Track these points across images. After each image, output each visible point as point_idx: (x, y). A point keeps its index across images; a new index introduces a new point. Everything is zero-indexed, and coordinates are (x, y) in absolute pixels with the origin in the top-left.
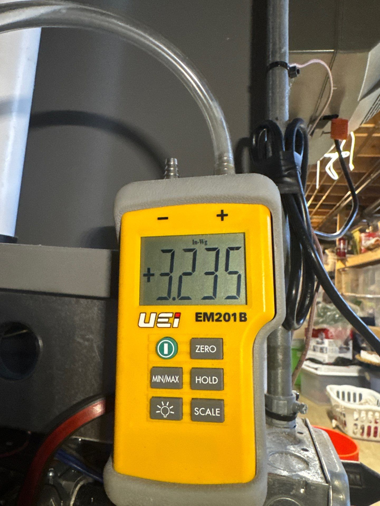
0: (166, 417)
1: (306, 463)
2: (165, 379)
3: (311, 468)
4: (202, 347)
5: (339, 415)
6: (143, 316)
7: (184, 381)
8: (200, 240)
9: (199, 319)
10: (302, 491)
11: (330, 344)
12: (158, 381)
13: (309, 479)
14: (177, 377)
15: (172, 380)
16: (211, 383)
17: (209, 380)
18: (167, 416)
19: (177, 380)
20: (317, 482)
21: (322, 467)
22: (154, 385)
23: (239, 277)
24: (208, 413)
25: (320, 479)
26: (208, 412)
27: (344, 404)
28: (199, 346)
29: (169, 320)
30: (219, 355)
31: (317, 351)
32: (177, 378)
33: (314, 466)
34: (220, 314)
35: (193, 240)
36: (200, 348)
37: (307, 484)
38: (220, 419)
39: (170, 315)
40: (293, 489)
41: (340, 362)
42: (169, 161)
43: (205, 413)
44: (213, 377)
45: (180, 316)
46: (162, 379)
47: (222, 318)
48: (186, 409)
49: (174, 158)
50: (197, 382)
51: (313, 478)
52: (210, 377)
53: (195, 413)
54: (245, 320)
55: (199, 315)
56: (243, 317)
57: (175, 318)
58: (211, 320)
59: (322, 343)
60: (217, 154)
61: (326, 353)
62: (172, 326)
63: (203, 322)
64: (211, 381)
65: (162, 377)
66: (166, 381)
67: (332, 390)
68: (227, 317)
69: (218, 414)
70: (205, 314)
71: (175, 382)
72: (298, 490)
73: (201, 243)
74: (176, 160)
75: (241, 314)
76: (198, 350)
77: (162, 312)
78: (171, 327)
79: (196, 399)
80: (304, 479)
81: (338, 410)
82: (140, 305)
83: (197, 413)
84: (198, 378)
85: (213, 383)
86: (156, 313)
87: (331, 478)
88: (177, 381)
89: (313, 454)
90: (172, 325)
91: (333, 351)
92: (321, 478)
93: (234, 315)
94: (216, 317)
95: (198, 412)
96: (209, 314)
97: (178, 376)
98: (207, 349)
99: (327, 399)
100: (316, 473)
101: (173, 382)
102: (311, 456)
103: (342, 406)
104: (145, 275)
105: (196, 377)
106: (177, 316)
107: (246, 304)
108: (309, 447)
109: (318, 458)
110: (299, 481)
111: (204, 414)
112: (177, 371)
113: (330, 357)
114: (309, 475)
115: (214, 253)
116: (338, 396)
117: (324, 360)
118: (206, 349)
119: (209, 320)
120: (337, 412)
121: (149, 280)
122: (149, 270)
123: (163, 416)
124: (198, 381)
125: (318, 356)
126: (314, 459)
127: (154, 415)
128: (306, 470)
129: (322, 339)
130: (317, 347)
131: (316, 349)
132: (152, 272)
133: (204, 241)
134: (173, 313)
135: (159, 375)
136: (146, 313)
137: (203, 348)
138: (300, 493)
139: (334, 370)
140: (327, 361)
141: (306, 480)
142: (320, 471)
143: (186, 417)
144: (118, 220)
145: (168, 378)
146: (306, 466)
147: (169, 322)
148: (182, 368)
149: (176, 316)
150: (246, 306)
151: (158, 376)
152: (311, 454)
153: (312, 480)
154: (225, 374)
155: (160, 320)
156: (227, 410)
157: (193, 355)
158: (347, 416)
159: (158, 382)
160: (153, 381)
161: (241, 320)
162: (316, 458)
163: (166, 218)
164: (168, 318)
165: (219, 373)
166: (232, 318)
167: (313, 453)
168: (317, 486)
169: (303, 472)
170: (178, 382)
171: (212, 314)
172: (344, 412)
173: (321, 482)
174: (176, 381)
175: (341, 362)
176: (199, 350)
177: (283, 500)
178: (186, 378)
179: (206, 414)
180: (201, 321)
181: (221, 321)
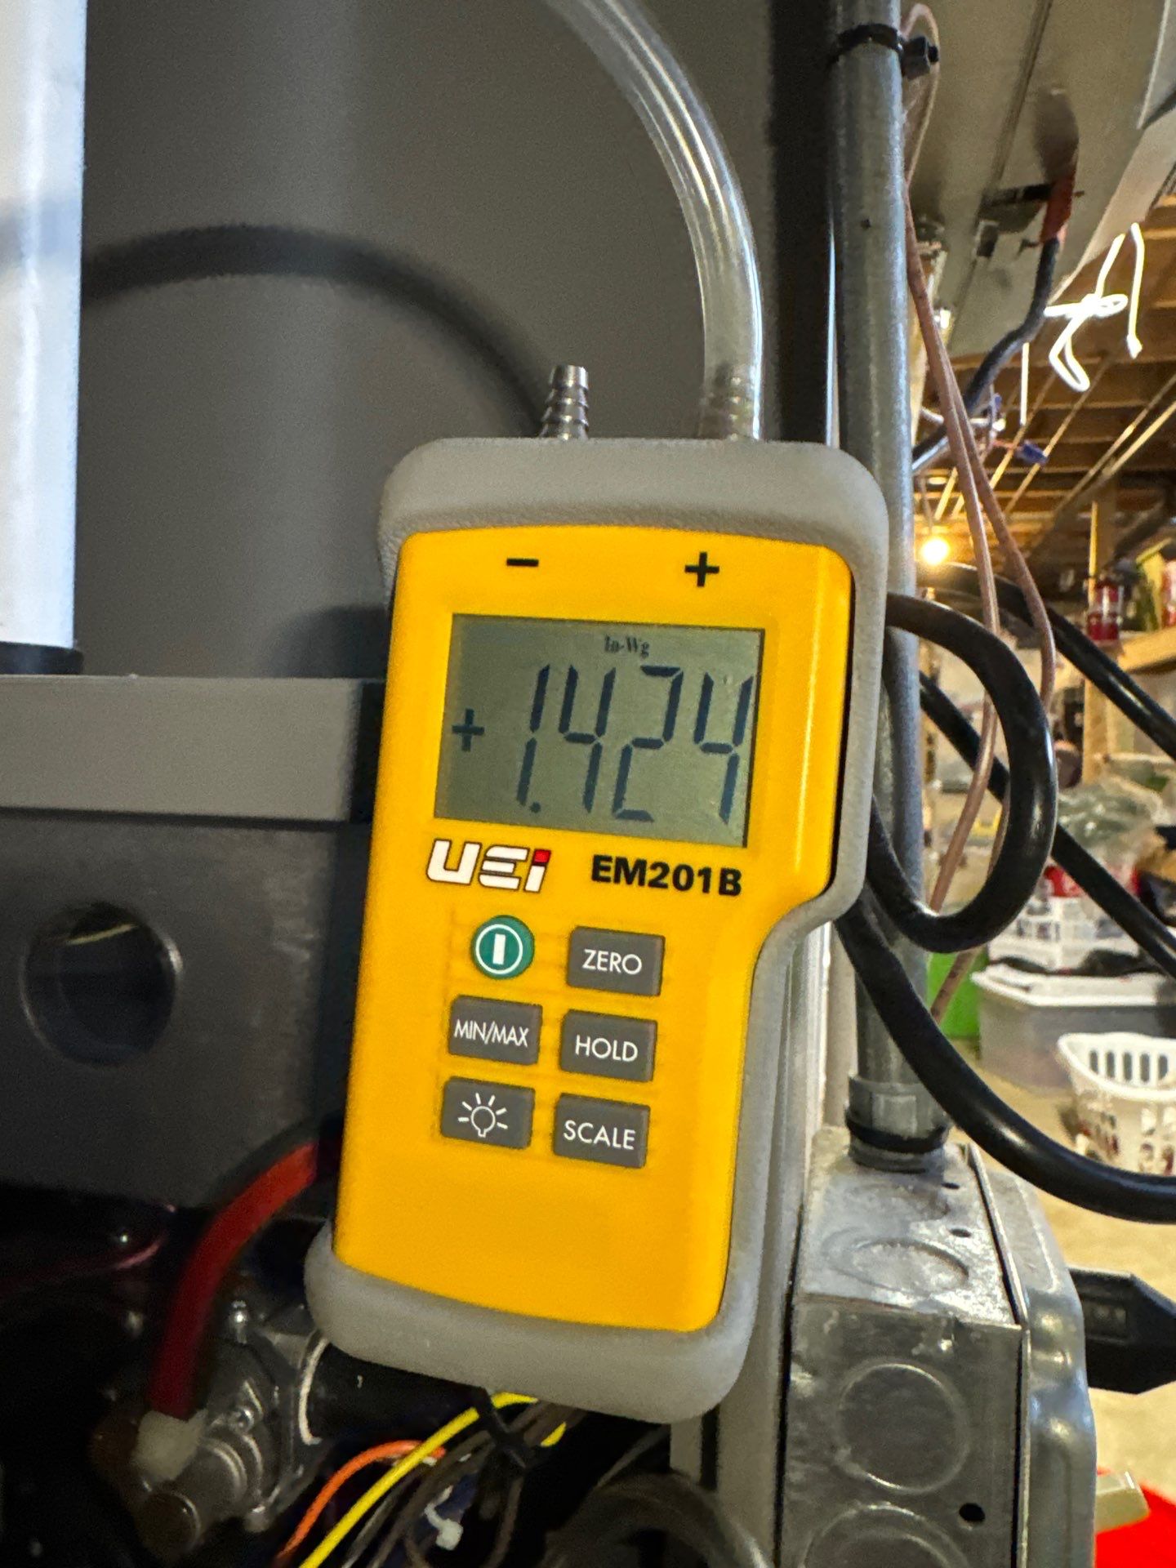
0: (484, 1135)
1: (962, 1269)
2: (490, 1033)
3: (974, 1283)
4: (603, 956)
5: (1097, 1121)
6: (441, 848)
7: (542, 1043)
8: (628, 640)
9: (602, 874)
10: (945, 1345)
11: (1069, 914)
12: (470, 1037)
13: (967, 1313)
14: (524, 1031)
15: (510, 1038)
16: (619, 1058)
17: (612, 1049)
18: (488, 1134)
19: (523, 1038)
20: (987, 1320)
21: (1006, 1280)
22: (458, 1047)
23: (733, 763)
24: (602, 1139)
25: (997, 1311)
26: (602, 1136)
27: (1116, 1088)
28: (593, 953)
29: (514, 869)
30: (647, 983)
31: (1030, 936)
32: (524, 1034)
33: (985, 1277)
34: (665, 868)
35: (608, 639)
36: (596, 959)
37: (958, 1328)
38: (632, 1160)
39: (521, 855)
40: (919, 1340)
41: (1100, 967)
42: (561, 374)
43: (593, 1138)
44: (626, 1044)
45: (548, 860)
46: (482, 1031)
47: (668, 880)
48: (543, 1119)
49: (577, 365)
50: (577, 1051)
51: (978, 1310)
52: (615, 1043)
53: (566, 1135)
54: (737, 891)
55: (603, 863)
56: (730, 882)
57: (535, 863)
58: (636, 880)
59: (1045, 910)
60: (711, 362)
61: (1058, 938)
62: (522, 886)
63: (611, 886)
64: (619, 1053)
65: (481, 1027)
66: (493, 1040)
67: (1075, 1048)
68: (682, 878)
69: (629, 1143)
70: (622, 863)
71: (518, 1044)
72: (934, 1342)
73: (630, 649)
74: (583, 371)
75: (724, 873)
76: (591, 964)
77: (498, 843)
78: (522, 888)
79: (574, 1097)
80: (951, 1313)
81: (1096, 1106)
82: (436, 815)
83: (570, 1134)
84: (583, 1041)
85: (625, 1058)
86: (481, 845)
87: (1029, 1312)
88: (523, 1044)
89: (984, 1245)
90: (523, 882)
91: (1078, 933)
92: (1003, 1310)
93: (706, 873)
94: (650, 875)
95: (573, 1132)
96: (631, 865)
97: (527, 1030)
98: (616, 962)
99: (1061, 1077)
100: (989, 1295)
101: (512, 1043)
102: (978, 1251)
103: (1104, 1095)
104: (456, 730)
105: (578, 1038)
106: (541, 858)
107: (745, 844)
108: (975, 1225)
109: (997, 1255)
110: (936, 1319)
111: (588, 1141)
112: (526, 1015)
113: (1067, 953)
114: (967, 1301)
115: (666, 683)
116: (1094, 1066)
117: (1051, 962)
118: (612, 963)
119: (629, 881)
120: (1091, 1111)
121: (466, 746)
122: (469, 715)
123: (476, 1132)
124: (583, 1050)
125: (1032, 949)
126: (987, 1258)
127: (451, 1126)
128: (958, 1287)
129: (1044, 899)
130: (1028, 923)
131: (1027, 930)
132: (477, 723)
133: (639, 644)
134: (528, 850)
135: (474, 1020)
136: (451, 842)
137: (606, 960)
138: (939, 1350)
139: (1081, 991)
140: (1059, 964)
141: (958, 1316)
142: (999, 1292)
143: (541, 1142)
144: (388, 554)
145: (500, 1030)
146: (960, 1275)
147: (517, 873)
148: (540, 1008)
149: (536, 860)
150: (745, 851)
151: (471, 1022)
152: (977, 1244)
153: (976, 1317)
154: (659, 1040)
155: (488, 866)
156: (656, 1138)
157: (576, 976)
158: (1120, 1122)
159: (471, 1041)
160: (456, 1034)
161: (723, 891)
162: (993, 1257)
163: (533, 563)
164: (515, 862)
165: (642, 1032)
166: (698, 882)
167: (984, 1242)
168: (990, 1333)
169: (951, 1293)
170: (526, 1044)
171: (641, 865)
172: (1111, 1113)
173: (1001, 1322)
174: (520, 1042)
175: (1103, 965)
176: (594, 962)
177: (888, 1370)
178: (550, 1036)
179: (596, 1141)
180: (607, 880)
181: (665, 886)
